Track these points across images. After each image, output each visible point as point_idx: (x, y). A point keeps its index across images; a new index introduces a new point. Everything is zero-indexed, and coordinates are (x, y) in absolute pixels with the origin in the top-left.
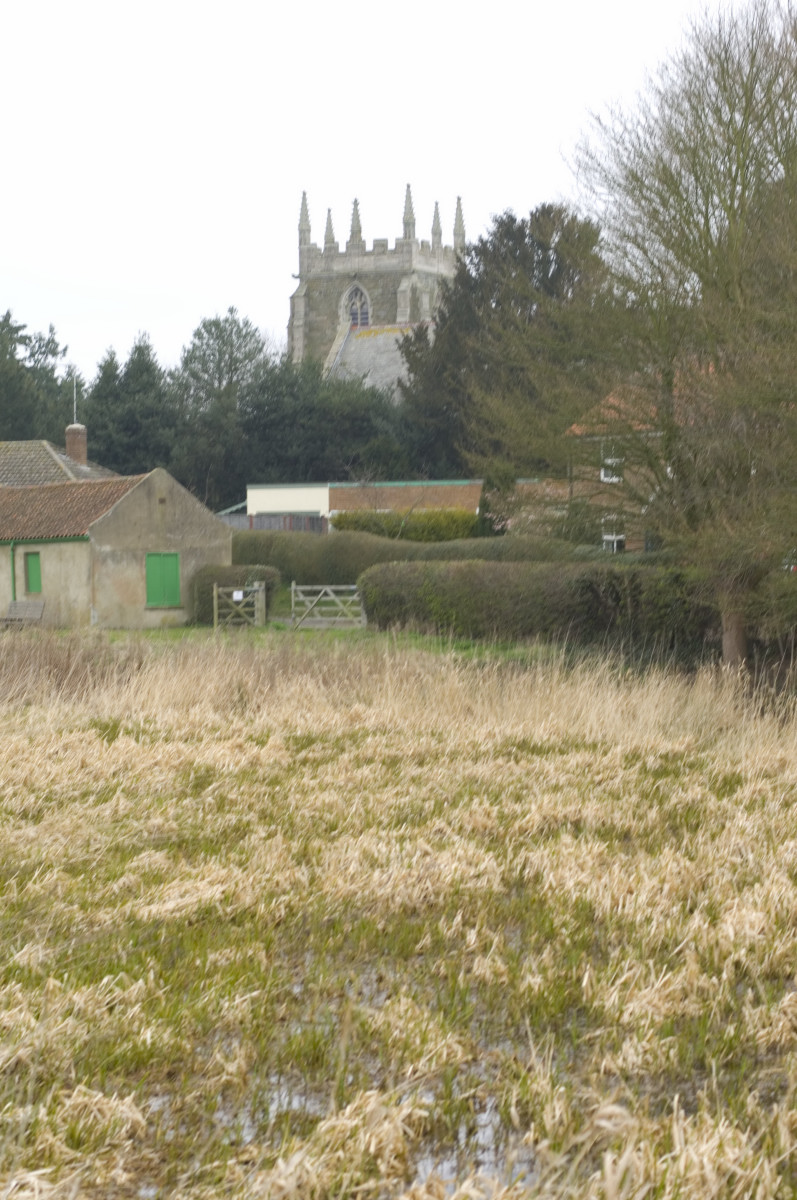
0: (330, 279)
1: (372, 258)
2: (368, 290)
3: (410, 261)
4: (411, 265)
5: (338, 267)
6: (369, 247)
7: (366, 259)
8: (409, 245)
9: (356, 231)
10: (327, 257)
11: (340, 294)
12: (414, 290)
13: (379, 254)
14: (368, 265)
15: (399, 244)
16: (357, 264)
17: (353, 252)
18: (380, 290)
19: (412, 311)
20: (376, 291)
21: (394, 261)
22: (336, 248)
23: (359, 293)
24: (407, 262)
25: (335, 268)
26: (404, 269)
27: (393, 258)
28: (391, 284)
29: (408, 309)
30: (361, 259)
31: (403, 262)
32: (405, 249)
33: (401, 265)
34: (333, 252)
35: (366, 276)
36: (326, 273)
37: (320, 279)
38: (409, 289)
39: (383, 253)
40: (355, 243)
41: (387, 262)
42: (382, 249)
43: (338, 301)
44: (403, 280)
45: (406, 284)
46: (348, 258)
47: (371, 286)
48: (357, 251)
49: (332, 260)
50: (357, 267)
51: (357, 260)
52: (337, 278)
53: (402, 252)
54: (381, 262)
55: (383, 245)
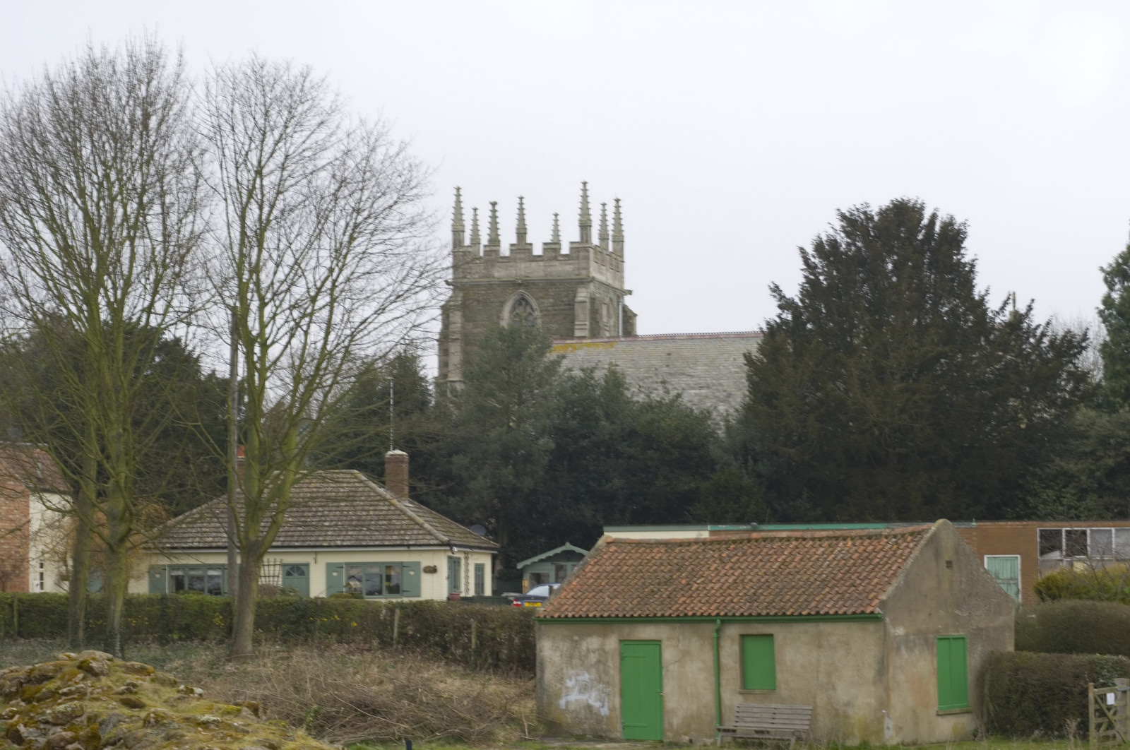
0: (490, 287)
1: (541, 264)
2: (537, 299)
3: (587, 268)
5: (499, 273)
7: (534, 264)
8: (586, 250)
9: (522, 232)
10: (487, 262)
11: (502, 303)
12: (593, 300)
13: (550, 259)
14: (536, 271)
15: (575, 248)
16: (523, 270)
17: (518, 256)
18: (551, 300)
19: (591, 324)
20: (546, 301)
21: (568, 268)
22: (497, 252)
23: (524, 303)
24: (584, 269)
25: (496, 274)
26: (581, 277)
27: (566, 264)
28: (564, 294)
29: (588, 323)
30: (528, 264)
31: (579, 269)
32: (581, 254)
33: (577, 272)
34: (493, 256)
35: (534, 284)
36: (486, 280)
37: (478, 286)
38: (587, 300)
39: (555, 258)
40: (522, 246)
41: (560, 268)
42: (553, 254)
43: (500, 311)
44: (580, 290)
45: (584, 294)
46: (511, 264)
47: (541, 295)
48: (523, 256)
49: (493, 266)
50: (523, 273)
51: (523, 265)
52: (499, 285)
53: (578, 258)
54: (553, 269)
55: (555, 250)
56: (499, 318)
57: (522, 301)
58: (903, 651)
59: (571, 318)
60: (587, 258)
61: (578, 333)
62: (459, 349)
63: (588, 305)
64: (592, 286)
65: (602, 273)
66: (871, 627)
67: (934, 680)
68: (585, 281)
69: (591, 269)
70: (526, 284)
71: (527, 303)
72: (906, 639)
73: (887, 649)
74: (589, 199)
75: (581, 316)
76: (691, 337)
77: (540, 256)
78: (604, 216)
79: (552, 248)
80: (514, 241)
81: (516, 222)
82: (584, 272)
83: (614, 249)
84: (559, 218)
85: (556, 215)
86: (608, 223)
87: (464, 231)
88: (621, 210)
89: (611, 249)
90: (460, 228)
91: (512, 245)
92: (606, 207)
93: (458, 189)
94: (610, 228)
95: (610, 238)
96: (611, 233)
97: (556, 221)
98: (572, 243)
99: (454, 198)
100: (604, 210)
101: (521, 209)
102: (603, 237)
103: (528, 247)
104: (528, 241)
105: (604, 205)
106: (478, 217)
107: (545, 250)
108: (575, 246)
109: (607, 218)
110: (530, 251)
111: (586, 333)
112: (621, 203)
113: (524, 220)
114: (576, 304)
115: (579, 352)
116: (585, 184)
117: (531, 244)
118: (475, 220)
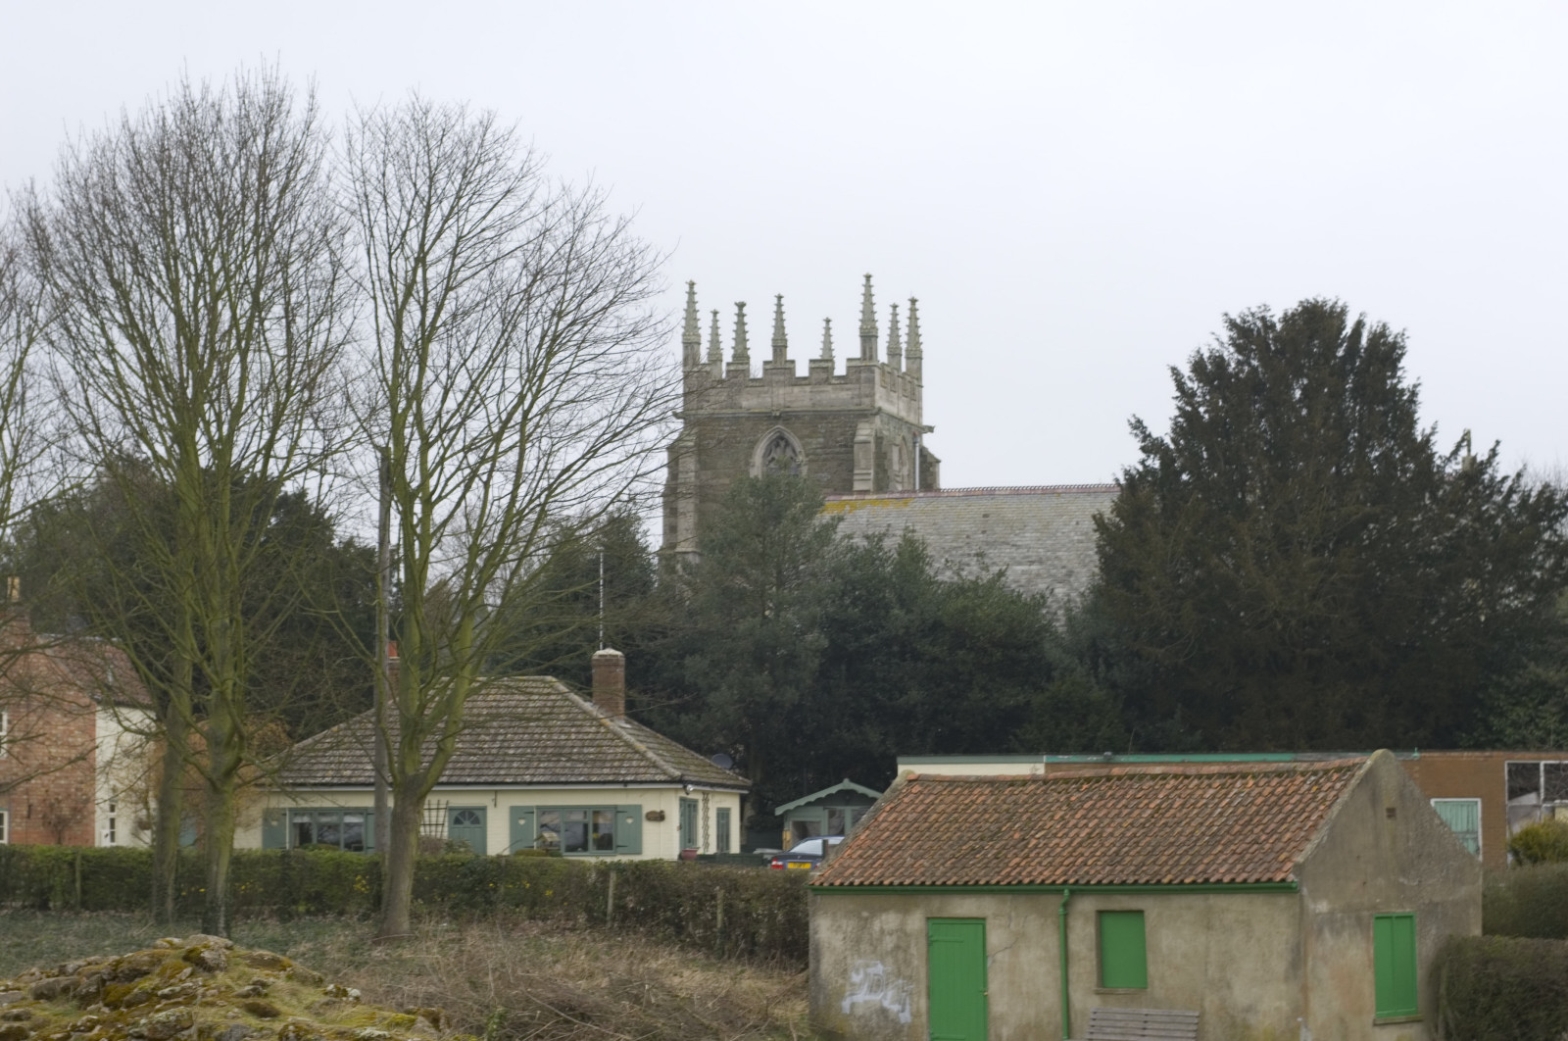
0: (736, 420)
1: (808, 388)
2: (801, 438)
3: (872, 395)
4: (873, 401)
5: (749, 402)
7: (796, 389)
8: (870, 369)
9: (780, 345)
10: (732, 386)
11: (753, 444)
12: (879, 440)
13: (819, 383)
14: (800, 399)
15: (854, 367)
16: (781, 397)
17: (776, 378)
18: (821, 440)
19: (876, 473)
20: (814, 441)
21: (845, 395)
22: (746, 372)
23: (782, 444)
24: (867, 396)
25: (745, 404)
26: (863, 407)
27: (842, 390)
28: (839, 431)
29: (872, 471)
30: (788, 389)
31: (859, 396)
32: (863, 375)
33: (856, 401)
34: (741, 379)
35: (797, 417)
36: (730, 411)
37: (719, 419)
38: (872, 440)
39: (827, 381)
40: (780, 364)
41: (833, 396)
42: (824, 376)
43: (750, 455)
44: (860, 426)
45: (867, 432)
46: (766, 388)
47: (806, 432)
48: (782, 378)
49: (739, 392)
50: (782, 402)
51: (782, 391)
52: (748, 419)
53: (858, 381)
54: (823, 395)
55: (826, 369)
56: (747, 464)
57: (780, 441)
58: (1327, 934)
59: (849, 465)
60: (871, 381)
61: (857, 486)
62: (691, 507)
63: (872, 446)
64: (877, 419)
65: (891, 402)
66: (1282, 901)
67: (1370, 976)
68: (868, 414)
69: (877, 397)
70: (786, 417)
71: (787, 444)
72: (1331, 920)
73: (1305, 931)
74: (874, 299)
75: (863, 463)
76: (1017, 492)
77: (805, 378)
78: (895, 322)
79: (822, 367)
80: (770, 357)
81: (772, 330)
82: (866, 401)
83: (908, 369)
84: (831, 324)
85: (828, 321)
86: (901, 332)
87: (699, 344)
88: (919, 314)
89: (904, 369)
90: (693, 339)
91: (766, 363)
92: (898, 310)
93: (692, 285)
94: (904, 339)
95: (904, 353)
96: (904, 346)
97: (828, 329)
98: (849, 360)
99: (686, 297)
100: (895, 315)
101: (779, 313)
102: (894, 352)
103: (788, 365)
104: (789, 357)
105: (895, 307)
106: (719, 324)
107: (812, 370)
108: (854, 364)
109: (899, 325)
110: (792, 371)
111: (869, 486)
112: (918, 305)
113: (783, 328)
114: (856, 446)
115: (860, 512)
116: (868, 277)
117: (793, 362)
118: (715, 328)
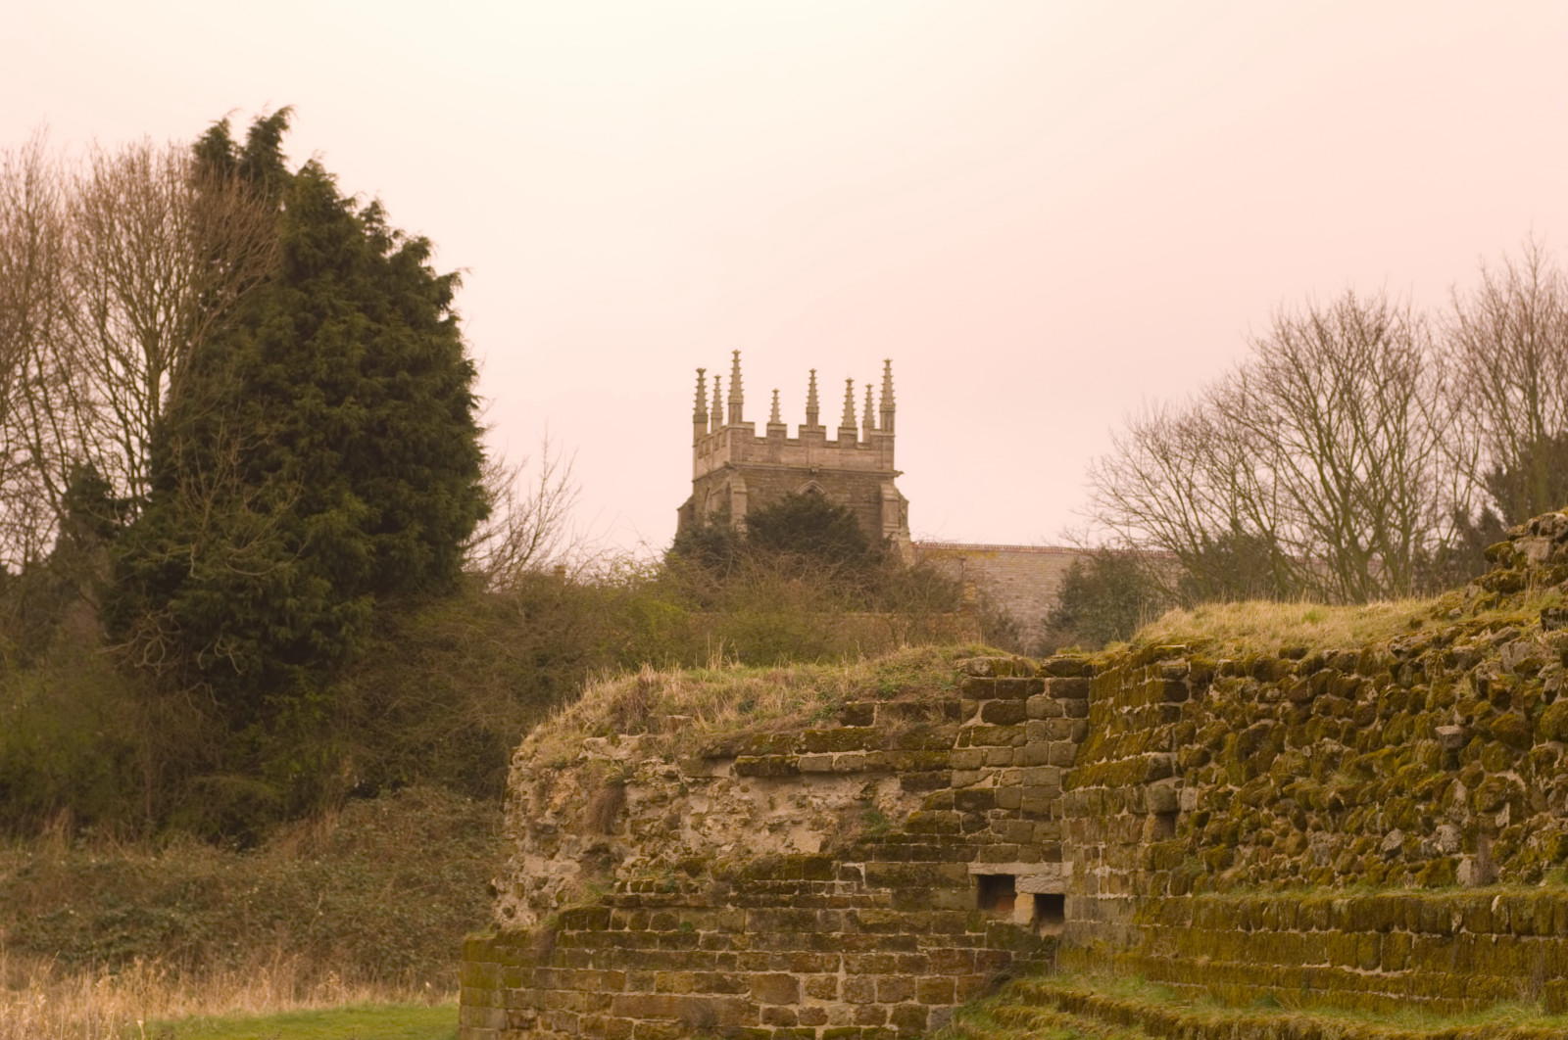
0: (776, 473)
1: (838, 451)
5: (787, 458)
6: (832, 435)
7: (828, 451)
9: (812, 413)
10: (772, 443)
13: (847, 447)
14: (832, 460)
15: (877, 436)
21: (869, 459)
22: (782, 433)
24: (888, 462)
25: (783, 459)
26: (884, 470)
27: (865, 454)
28: (864, 489)
30: (822, 450)
31: (880, 461)
32: (885, 444)
33: (878, 465)
34: (778, 438)
35: (829, 475)
36: (770, 465)
37: (761, 471)
39: (853, 446)
40: (812, 429)
42: (852, 441)
46: (801, 448)
47: (835, 488)
49: (779, 449)
50: (816, 460)
51: (816, 451)
53: (881, 448)
54: (851, 458)
55: (853, 436)
91: (801, 426)
99: (732, 365)
101: (813, 385)
103: (821, 430)
105: (869, 387)
110: (824, 434)
113: (816, 397)
114: (885, 504)
117: (824, 427)
